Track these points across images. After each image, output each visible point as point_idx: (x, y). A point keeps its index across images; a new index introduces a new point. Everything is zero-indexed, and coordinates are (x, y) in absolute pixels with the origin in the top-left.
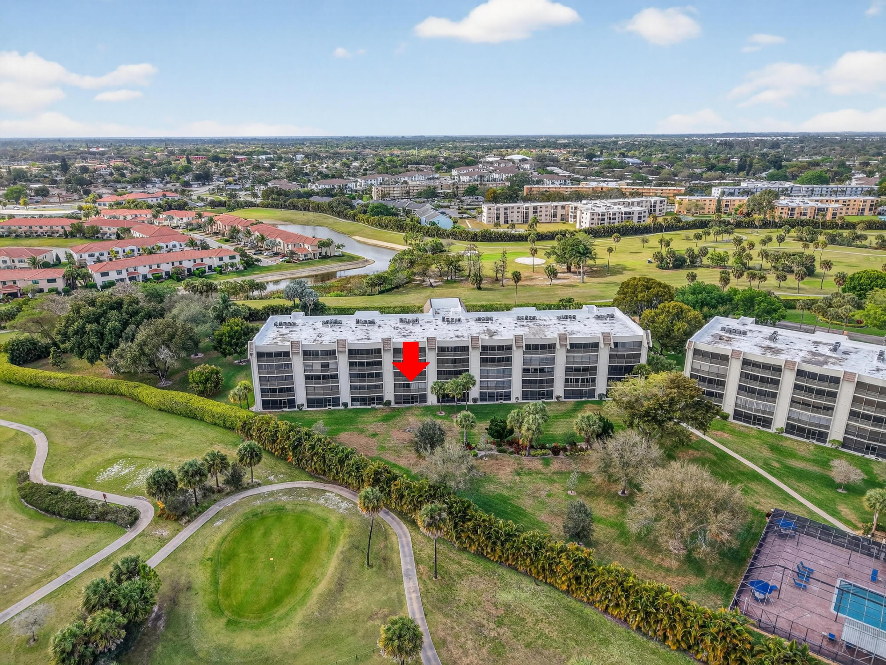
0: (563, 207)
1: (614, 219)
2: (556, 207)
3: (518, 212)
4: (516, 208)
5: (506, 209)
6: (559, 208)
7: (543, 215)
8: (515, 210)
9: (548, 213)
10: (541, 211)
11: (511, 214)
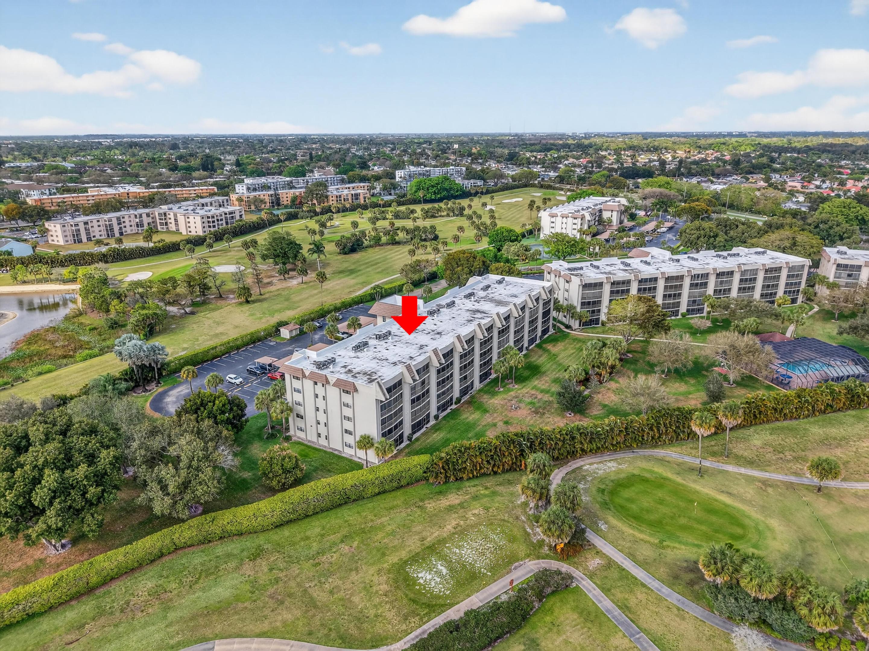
0: (148, 215)
1: (222, 220)
2: (141, 216)
3: (99, 226)
4: (95, 222)
5: (86, 223)
6: (144, 216)
7: (128, 226)
8: (95, 224)
9: (132, 223)
10: (124, 222)
11: (91, 230)
